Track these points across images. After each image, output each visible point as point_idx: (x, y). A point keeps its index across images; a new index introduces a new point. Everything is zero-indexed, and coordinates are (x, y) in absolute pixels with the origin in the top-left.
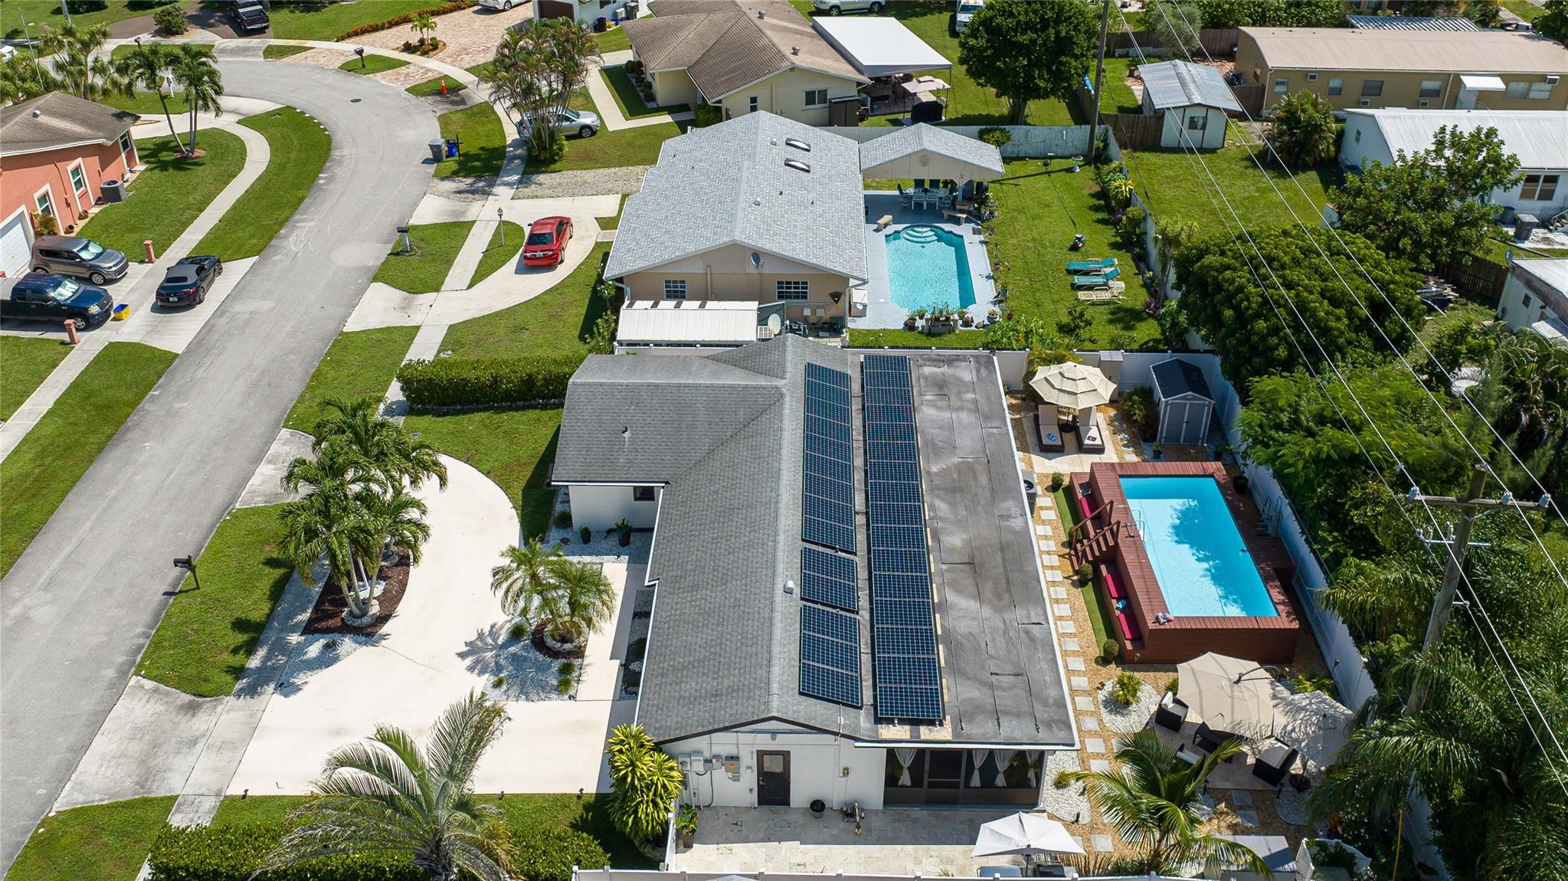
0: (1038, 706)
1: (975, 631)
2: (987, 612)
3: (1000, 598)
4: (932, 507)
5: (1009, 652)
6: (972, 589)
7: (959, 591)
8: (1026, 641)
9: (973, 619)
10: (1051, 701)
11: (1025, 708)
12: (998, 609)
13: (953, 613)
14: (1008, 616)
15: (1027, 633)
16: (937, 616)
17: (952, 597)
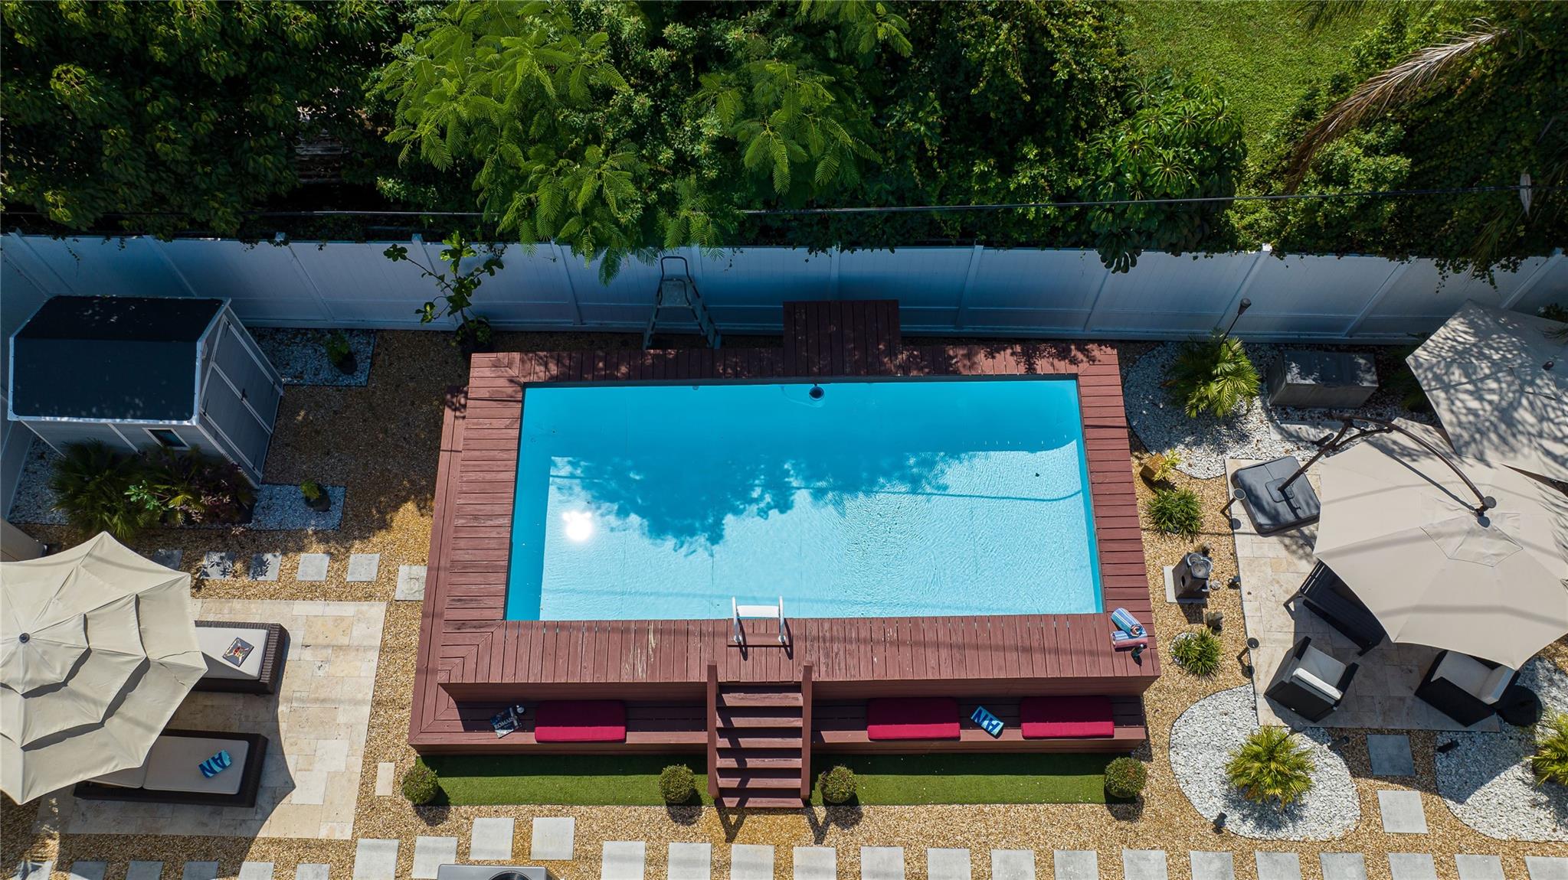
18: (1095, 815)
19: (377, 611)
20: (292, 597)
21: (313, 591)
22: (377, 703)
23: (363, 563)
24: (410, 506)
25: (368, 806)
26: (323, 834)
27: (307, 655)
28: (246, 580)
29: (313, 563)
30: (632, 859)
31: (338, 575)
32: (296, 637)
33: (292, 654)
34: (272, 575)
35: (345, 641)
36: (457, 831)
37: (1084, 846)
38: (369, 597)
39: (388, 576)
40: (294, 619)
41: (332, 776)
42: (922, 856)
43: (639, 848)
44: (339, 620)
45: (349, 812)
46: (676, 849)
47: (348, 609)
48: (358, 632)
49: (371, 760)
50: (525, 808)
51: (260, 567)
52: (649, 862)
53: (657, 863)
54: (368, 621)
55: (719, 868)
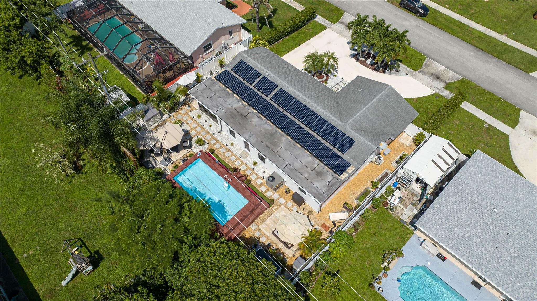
0: (201, 94)
1: (228, 101)
2: (230, 106)
3: (230, 112)
4: (269, 125)
5: (217, 101)
6: (238, 110)
7: (240, 107)
8: (216, 106)
9: (231, 103)
10: (200, 97)
11: (203, 92)
12: (228, 109)
13: (236, 101)
14: (224, 109)
15: (217, 108)
16: (239, 98)
17: (240, 105)
18: (216, 152)
20: (268, 237)
21: (265, 235)
22: (269, 217)
23: (257, 234)
24: (246, 237)
25: (278, 207)
26: (285, 208)
27: (272, 229)
28: (272, 244)
29: (263, 240)
31: (261, 235)
32: (271, 231)
34: (268, 242)
35: (267, 227)
36: (271, 197)
37: (220, 151)
38: (260, 230)
39: (256, 230)
40: (270, 234)
41: (280, 213)
42: (234, 161)
43: (257, 181)
44: (265, 230)
45: (280, 208)
46: (253, 179)
47: (263, 230)
48: (264, 226)
49: (274, 211)
50: (264, 194)
51: (269, 244)
53: (256, 179)
54: (262, 227)
55: (251, 174)
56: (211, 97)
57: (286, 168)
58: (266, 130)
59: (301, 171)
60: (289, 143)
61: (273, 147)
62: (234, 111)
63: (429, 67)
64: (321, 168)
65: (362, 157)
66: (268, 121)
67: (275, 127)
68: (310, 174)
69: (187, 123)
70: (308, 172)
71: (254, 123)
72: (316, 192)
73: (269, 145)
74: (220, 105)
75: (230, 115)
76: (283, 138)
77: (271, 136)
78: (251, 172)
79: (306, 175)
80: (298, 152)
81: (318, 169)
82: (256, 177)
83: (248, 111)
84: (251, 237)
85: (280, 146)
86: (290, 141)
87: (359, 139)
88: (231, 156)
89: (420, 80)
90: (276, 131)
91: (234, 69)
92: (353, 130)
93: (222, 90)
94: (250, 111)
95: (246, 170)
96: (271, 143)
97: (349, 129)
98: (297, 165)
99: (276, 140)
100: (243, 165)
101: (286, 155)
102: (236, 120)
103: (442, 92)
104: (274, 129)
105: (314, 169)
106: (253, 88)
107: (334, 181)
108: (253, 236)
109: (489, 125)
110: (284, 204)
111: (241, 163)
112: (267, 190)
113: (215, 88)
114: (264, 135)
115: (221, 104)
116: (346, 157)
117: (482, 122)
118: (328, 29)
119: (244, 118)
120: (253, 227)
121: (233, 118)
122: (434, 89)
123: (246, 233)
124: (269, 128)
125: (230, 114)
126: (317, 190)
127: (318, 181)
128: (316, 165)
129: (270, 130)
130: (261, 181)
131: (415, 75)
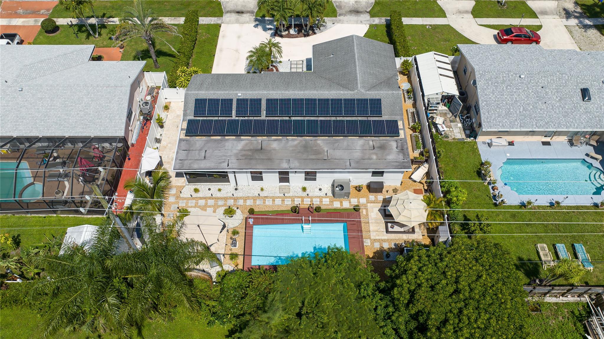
0: (190, 161)
1: (226, 148)
2: (235, 151)
3: (242, 156)
4: (293, 140)
5: (216, 156)
6: (248, 148)
7: (246, 144)
8: (220, 161)
9: (232, 147)
10: (192, 165)
11: (189, 158)
12: (236, 155)
13: (235, 142)
14: (233, 158)
15: (224, 162)
16: (234, 137)
17: (243, 143)
18: (256, 210)
19: (372, 237)
20: (388, 240)
21: (384, 241)
23: (377, 246)
24: (371, 256)
25: (366, 208)
26: (372, 204)
27: (382, 230)
28: (397, 242)
29: (386, 246)
30: (325, 202)
31: (381, 244)
32: (385, 233)
33: (385, 230)
34: (393, 244)
35: (377, 232)
36: (351, 205)
37: (258, 205)
38: (374, 240)
39: (372, 243)
40: (387, 236)
41: (373, 212)
42: (282, 203)
43: (324, 203)
44: (378, 236)
45: (368, 206)
46: (318, 203)
47: (377, 238)
48: (375, 234)
49: (367, 215)
50: (342, 208)
51: (395, 245)
52: (322, 201)
53: (321, 201)
54: (373, 236)
55: (312, 201)
56: (205, 157)
57: (352, 165)
58: (296, 146)
59: (366, 157)
60: (329, 141)
61: (320, 156)
62: (244, 153)
63: (342, 8)
64: (378, 142)
65: (398, 107)
66: (288, 138)
67: (300, 138)
68: (376, 154)
69: (192, 207)
70: (373, 153)
71: (277, 149)
72: (397, 164)
73: (313, 157)
74: (224, 158)
75: (246, 159)
76: (318, 142)
77: (306, 147)
78: (309, 200)
79: (374, 157)
80: (345, 143)
81: (377, 144)
82: (318, 200)
83: (258, 143)
84: (374, 253)
85: (324, 151)
86: (327, 140)
87: (381, 95)
88: (274, 201)
89: (348, 22)
90: (305, 140)
91: (196, 114)
92: (368, 90)
93: (207, 142)
94: (260, 141)
95: (303, 201)
96: (314, 154)
97: (365, 92)
98: (357, 155)
99: (315, 148)
100: (295, 199)
101: (338, 154)
102: (256, 159)
103: (374, 22)
104: (301, 141)
105: (374, 146)
106: (237, 118)
107: (399, 144)
108: (374, 251)
109: (431, 25)
110: (368, 202)
111: (290, 200)
112: (341, 202)
113: (198, 145)
114: (299, 152)
115: (224, 156)
116: (385, 117)
117: (423, 26)
118: (222, 25)
119: (262, 151)
120: (367, 243)
121: (251, 159)
122: (365, 22)
123: (367, 254)
124: (296, 143)
125: (244, 158)
126: (396, 162)
127: (388, 154)
128: (371, 143)
129: (299, 143)
130: (328, 200)
131: (340, 20)
